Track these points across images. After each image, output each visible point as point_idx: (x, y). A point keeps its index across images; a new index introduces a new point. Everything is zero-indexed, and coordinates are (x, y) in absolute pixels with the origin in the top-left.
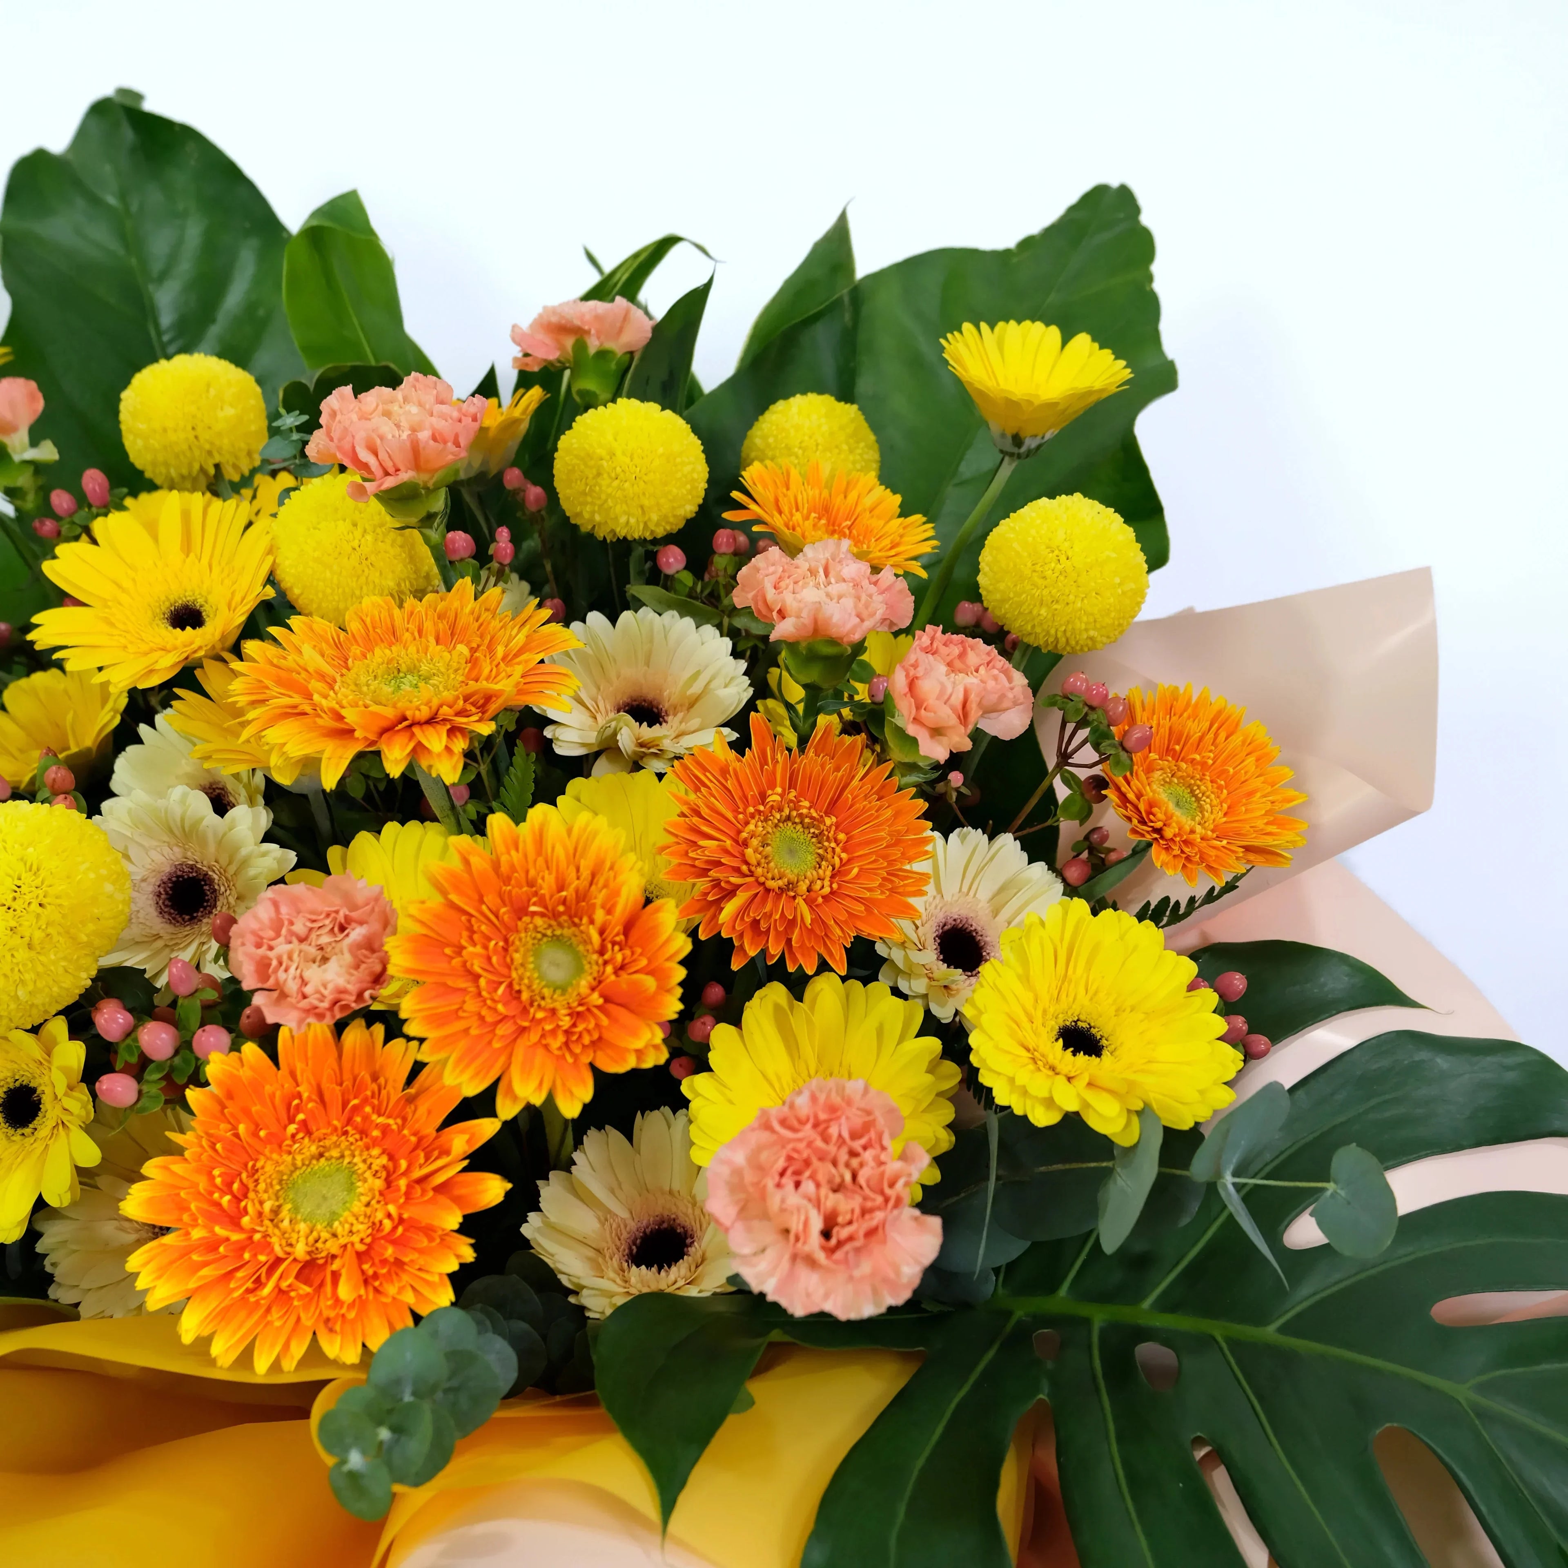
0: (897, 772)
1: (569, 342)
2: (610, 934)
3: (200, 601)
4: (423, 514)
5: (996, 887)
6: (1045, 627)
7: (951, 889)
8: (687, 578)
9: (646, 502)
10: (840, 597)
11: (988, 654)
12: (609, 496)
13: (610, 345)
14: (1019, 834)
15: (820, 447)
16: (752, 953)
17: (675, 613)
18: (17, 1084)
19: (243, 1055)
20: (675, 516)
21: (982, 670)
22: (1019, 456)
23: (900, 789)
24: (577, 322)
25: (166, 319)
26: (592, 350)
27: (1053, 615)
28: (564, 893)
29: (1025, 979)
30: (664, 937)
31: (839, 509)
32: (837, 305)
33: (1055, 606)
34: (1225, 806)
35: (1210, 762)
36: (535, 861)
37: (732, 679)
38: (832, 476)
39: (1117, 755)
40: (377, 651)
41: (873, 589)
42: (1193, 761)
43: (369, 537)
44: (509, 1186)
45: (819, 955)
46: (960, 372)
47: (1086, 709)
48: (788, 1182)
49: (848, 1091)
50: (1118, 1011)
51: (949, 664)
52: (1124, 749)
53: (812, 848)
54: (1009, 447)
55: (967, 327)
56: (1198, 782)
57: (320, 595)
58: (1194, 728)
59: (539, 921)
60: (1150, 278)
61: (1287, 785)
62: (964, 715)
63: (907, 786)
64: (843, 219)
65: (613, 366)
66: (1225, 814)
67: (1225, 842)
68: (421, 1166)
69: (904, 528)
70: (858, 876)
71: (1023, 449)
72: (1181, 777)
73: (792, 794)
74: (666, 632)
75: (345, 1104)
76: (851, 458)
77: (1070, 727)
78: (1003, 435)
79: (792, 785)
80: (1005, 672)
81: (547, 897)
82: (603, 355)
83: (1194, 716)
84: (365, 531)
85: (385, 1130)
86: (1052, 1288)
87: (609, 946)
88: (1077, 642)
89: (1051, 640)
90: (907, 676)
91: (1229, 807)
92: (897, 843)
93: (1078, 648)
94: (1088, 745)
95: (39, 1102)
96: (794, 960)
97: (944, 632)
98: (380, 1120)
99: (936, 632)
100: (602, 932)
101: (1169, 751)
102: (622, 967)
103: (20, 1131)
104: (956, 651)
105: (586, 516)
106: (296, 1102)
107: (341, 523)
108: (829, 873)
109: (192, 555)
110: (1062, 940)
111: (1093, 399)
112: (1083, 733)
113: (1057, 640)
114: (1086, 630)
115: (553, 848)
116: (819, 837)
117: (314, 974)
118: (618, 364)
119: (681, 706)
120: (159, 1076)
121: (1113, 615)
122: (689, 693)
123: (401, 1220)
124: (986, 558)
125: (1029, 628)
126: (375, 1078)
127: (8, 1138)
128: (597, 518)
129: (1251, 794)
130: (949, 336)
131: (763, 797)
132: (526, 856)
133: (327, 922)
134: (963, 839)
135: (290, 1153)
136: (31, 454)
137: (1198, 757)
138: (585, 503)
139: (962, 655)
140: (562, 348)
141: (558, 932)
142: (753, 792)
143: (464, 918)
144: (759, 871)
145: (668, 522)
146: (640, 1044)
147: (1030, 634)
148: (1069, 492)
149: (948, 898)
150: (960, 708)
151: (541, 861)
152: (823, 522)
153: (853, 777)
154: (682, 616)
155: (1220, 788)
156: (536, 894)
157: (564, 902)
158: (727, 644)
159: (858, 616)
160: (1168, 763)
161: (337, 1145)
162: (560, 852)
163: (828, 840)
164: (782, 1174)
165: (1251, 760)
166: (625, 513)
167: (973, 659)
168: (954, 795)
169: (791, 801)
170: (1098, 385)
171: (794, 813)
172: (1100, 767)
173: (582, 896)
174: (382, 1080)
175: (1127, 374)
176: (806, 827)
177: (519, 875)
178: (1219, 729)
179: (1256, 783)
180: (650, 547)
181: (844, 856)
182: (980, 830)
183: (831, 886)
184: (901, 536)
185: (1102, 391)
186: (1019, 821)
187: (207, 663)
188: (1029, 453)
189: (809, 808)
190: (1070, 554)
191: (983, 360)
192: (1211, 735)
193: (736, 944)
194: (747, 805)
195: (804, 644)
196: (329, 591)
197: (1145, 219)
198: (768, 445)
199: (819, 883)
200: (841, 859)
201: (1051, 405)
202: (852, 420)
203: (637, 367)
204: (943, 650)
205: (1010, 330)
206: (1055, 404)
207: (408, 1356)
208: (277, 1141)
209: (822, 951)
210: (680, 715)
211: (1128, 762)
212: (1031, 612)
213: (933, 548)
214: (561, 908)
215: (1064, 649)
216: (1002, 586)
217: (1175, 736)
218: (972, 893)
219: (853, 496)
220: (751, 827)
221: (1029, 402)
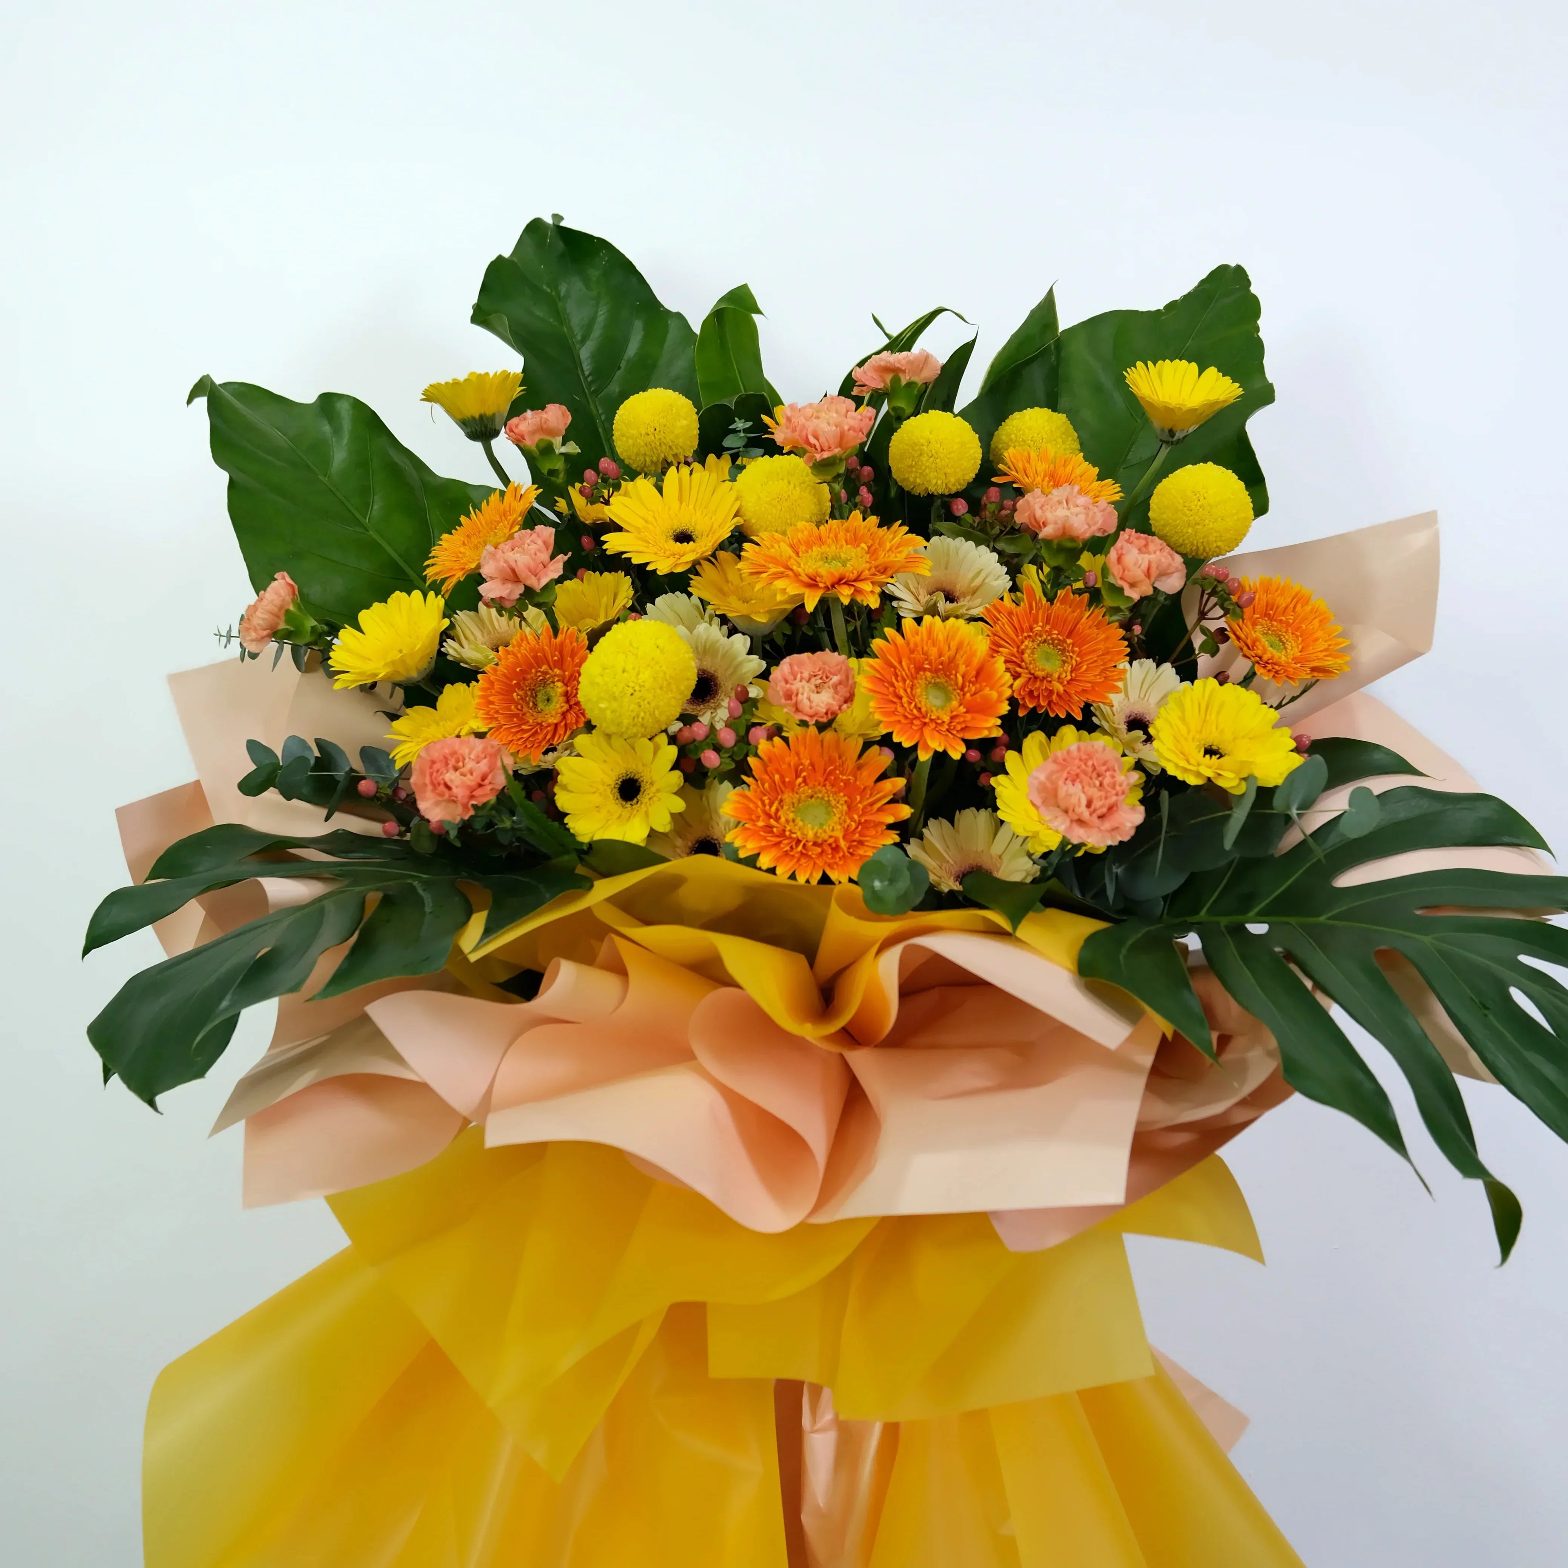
0: (1107, 614)
1: (889, 378)
2: (968, 678)
3: (691, 529)
4: (835, 474)
5: (1160, 696)
6: (1191, 539)
7: (1134, 695)
8: (969, 518)
9: (948, 471)
10: (1077, 515)
11: (1161, 545)
12: (927, 467)
13: (915, 379)
14: (1175, 665)
15: (1044, 440)
16: (1031, 706)
17: (963, 539)
18: (628, 777)
19: (774, 743)
20: (964, 480)
21: (1158, 553)
22: (1172, 443)
23: (1109, 624)
24: (897, 365)
25: (587, 367)
26: (904, 382)
27: (1196, 532)
28: (942, 658)
29: (1183, 719)
30: (999, 675)
31: (1061, 476)
32: (1047, 350)
33: (1198, 527)
34: (1300, 647)
35: (1291, 621)
36: (927, 642)
37: (999, 576)
38: (1055, 458)
39: (1234, 609)
40: (814, 548)
41: (1095, 509)
42: (1281, 621)
43: (798, 489)
44: (913, 811)
45: (1067, 711)
46: (1135, 390)
47: (1216, 583)
48: (1069, 782)
49: (1096, 747)
50: (1235, 739)
51: (1139, 550)
52: (1239, 606)
53: (1059, 658)
54: (1166, 437)
55: (1139, 364)
56: (1284, 634)
57: (768, 523)
58: (1282, 602)
59: (928, 674)
60: (1257, 329)
61: (1338, 636)
62: (1148, 574)
63: (1113, 622)
64: (1050, 296)
65: (916, 392)
66: (1300, 652)
67: (1299, 665)
68: (868, 799)
69: (1102, 487)
70: (1086, 670)
71: (1175, 439)
72: (1273, 631)
73: (1048, 627)
74: (957, 550)
75: (825, 770)
76: (1063, 446)
77: (1206, 597)
78: (1162, 430)
79: (1048, 622)
80: (1171, 555)
81: (933, 661)
82: (910, 384)
83: (1282, 594)
84: (795, 486)
85: (847, 783)
86: (1196, 912)
87: (968, 684)
88: (1210, 549)
89: (1194, 548)
90: (1117, 553)
91: (1303, 648)
92: (1108, 653)
93: (1210, 553)
94: (1217, 607)
95: (640, 786)
96: (1053, 711)
97: (1136, 532)
98: (844, 777)
99: (1131, 532)
100: (963, 677)
101: (1267, 615)
102: (975, 694)
103: (629, 803)
104: (1143, 542)
105: (911, 479)
106: (801, 767)
107: (781, 481)
108: (1069, 669)
109: (684, 503)
110: (1203, 697)
111: (1218, 407)
112: (1213, 600)
113: (1198, 548)
114: (1216, 541)
115: (937, 635)
116: (1063, 651)
117: (815, 697)
118: (918, 391)
119: (968, 593)
120: (727, 755)
121: (1232, 532)
122: (973, 585)
123: (860, 823)
124: (1154, 502)
125: (1181, 541)
126: (840, 757)
127: (623, 806)
128: (918, 481)
129: (1317, 640)
130: (1128, 369)
131: (1031, 629)
132: (922, 640)
133: (820, 673)
134: (1141, 665)
135: (797, 793)
136: (563, 450)
137: (1283, 618)
138: (912, 472)
139: (1146, 545)
140: (884, 381)
141: (938, 680)
142: (1026, 625)
143: (892, 670)
144: (1031, 666)
145: (960, 484)
146: (989, 725)
147: (1181, 545)
148: (1205, 462)
149: (1132, 701)
150: (1146, 571)
151: (930, 642)
152: (1052, 483)
153: (1082, 618)
154: (967, 541)
155: (1297, 637)
156: (926, 660)
157: (942, 664)
158: (995, 556)
159: (1088, 524)
160: (1265, 622)
161: (820, 792)
162: (941, 637)
163: (1068, 652)
164: (1066, 779)
165: (1317, 620)
166: (935, 477)
167: (1152, 547)
168: (1136, 639)
169: (1047, 631)
170: (1222, 398)
171: (1049, 638)
172: (1223, 619)
173: (952, 660)
174: (844, 758)
175: (1240, 391)
176: (1055, 646)
177: (920, 649)
178: (1297, 603)
179: (1320, 633)
180: (947, 499)
181: (1078, 659)
182: (1151, 660)
183: (1071, 676)
184: (1100, 492)
185: (1224, 401)
186: (1174, 656)
187: (703, 562)
188: (1178, 441)
189: (1057, 635)
190: (1206, 495)
191: (1149, 383)
192: (1292, 606)
193: (1021, 702)
194: (1023, 631)
195: (1055, 542)
196: (773, 520)
197: (1253, 289)
198: (1011, 440)
199: (1064, 674)
200: (1076, 661)
201: (1192, 411)
202: (1064, 423)
203: (930, 392)
204: (1136, 542)
205: (1166, 365)
206: (1196, 410)
207: (889, 856)
208: (792, 787)
209: (1067, 708)
210: (968, 598)
211: (1241, 613)
212: (1182, 532)
213: (1121, 498)
214: (941, 667)
215: (1202, 554)
216: (1164, 516)
217: (1269, 606)
218: (1146, 698)
219: (1069, 468)
220: (1026, 643)
221: (1180, 409)
